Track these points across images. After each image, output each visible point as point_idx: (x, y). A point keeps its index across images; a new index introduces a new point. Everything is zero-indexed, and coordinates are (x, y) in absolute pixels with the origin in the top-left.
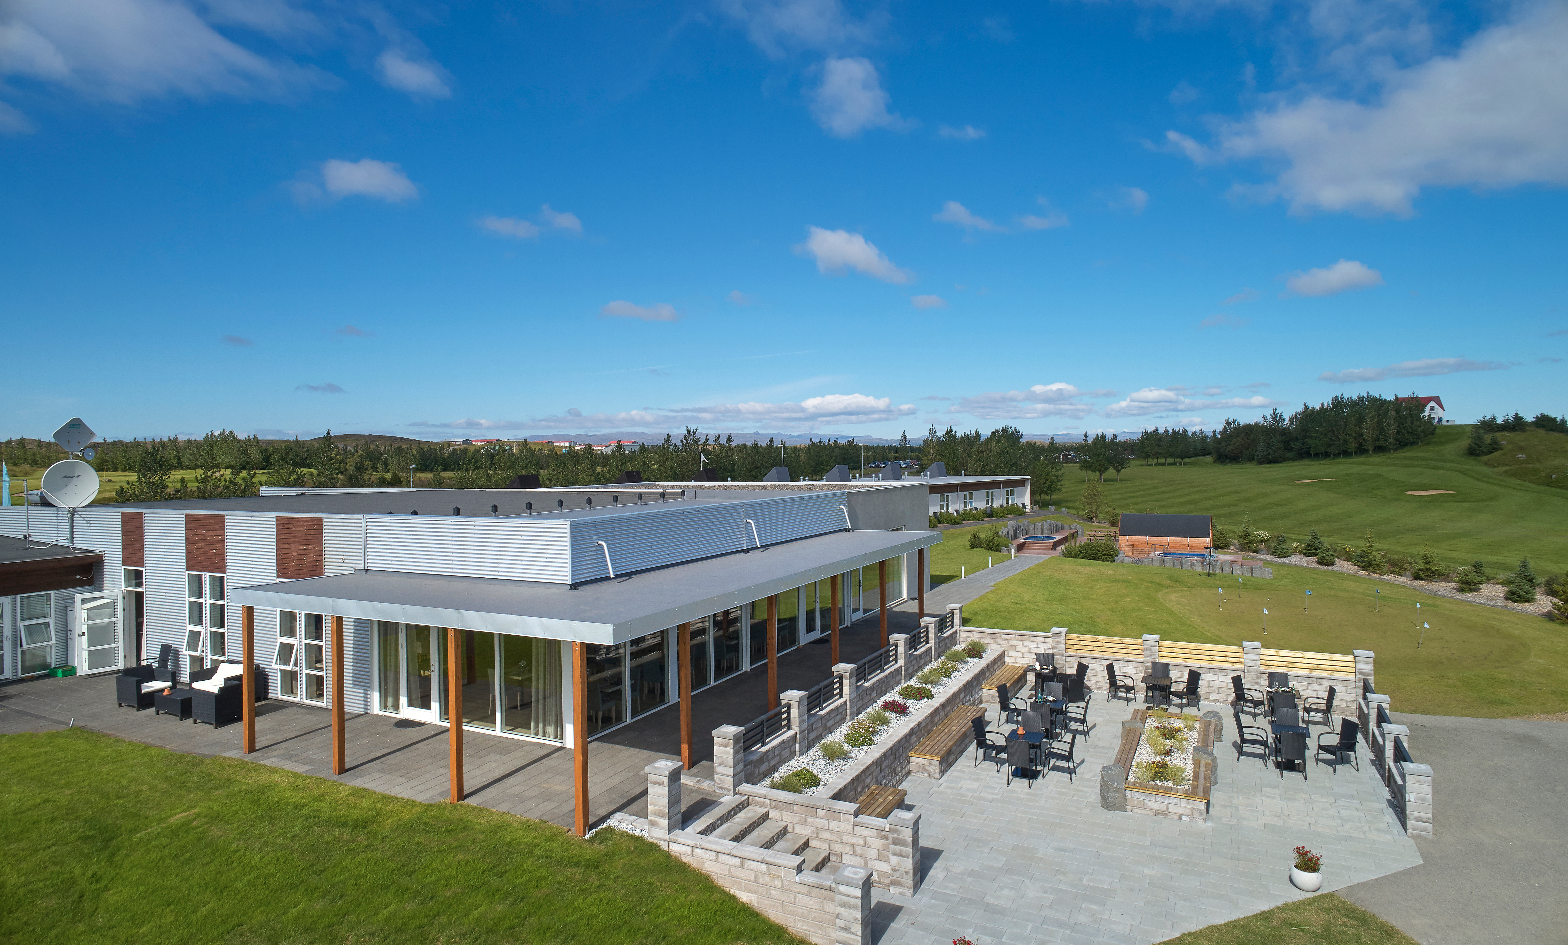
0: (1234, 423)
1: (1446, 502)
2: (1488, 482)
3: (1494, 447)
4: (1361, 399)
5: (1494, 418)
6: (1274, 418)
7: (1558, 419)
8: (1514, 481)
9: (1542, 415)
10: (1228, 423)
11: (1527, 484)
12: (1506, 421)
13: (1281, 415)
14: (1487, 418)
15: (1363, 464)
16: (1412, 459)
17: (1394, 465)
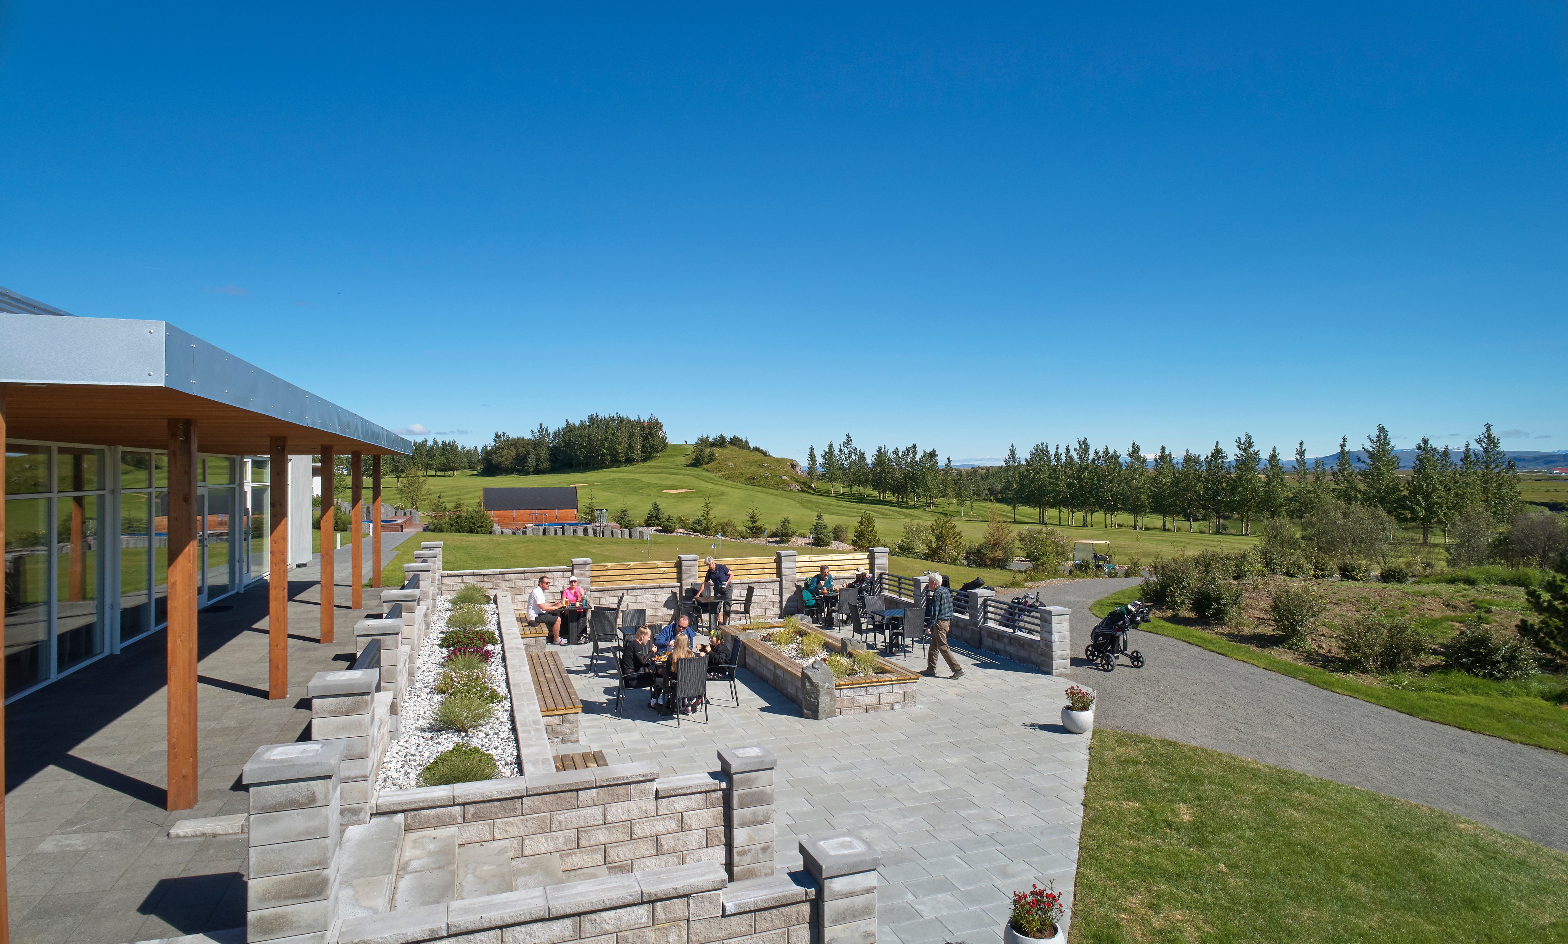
0: (504, 436)
1: (693, 497)
2: (714, 484)
3: (712, 458)
4: (612, 419)
5: (708, 437)
6: (541, 433)
7: (744, 440)
8: (730, 482)
9: (734, 437)
10: (497, 436)
11: (739, 484)
12: (715, 439)
13: (547, 430)
14: (704, 437)
15: (619, 472)
16: (655, 467)
17: (643, 473)
